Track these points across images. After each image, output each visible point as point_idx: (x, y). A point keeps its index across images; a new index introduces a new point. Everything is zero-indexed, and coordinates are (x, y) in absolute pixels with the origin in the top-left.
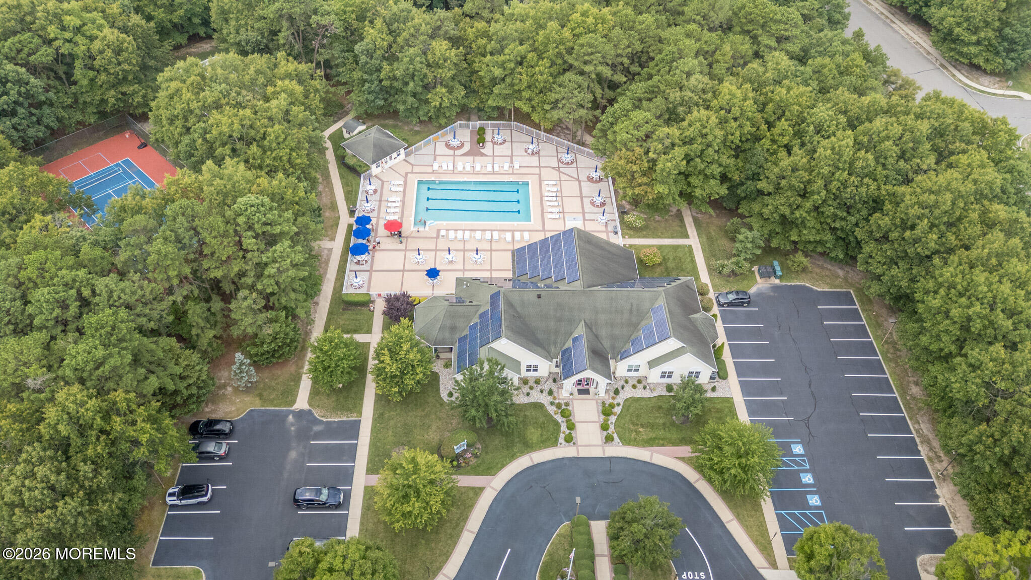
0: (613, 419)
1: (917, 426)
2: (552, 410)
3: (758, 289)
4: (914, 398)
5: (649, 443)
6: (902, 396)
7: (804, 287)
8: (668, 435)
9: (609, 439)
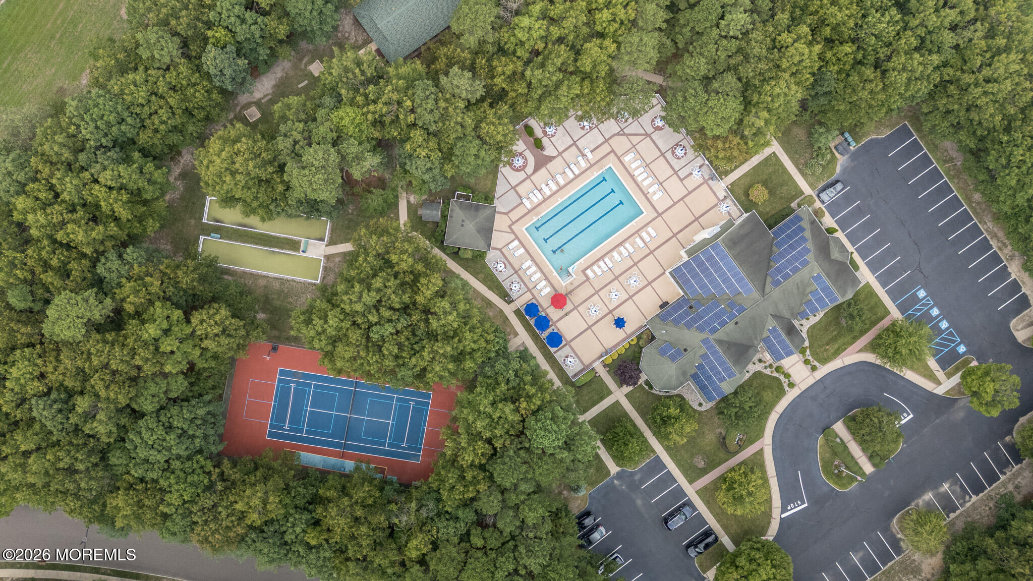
0: (808, 352)
1: (985, 227)
2: (768, 372)
3: (841, 165)
4: (978, 203)
5: (837, 353)
6: (969, 206)
7: (872, 140)
8: (846, 340)
9: (814, 369)
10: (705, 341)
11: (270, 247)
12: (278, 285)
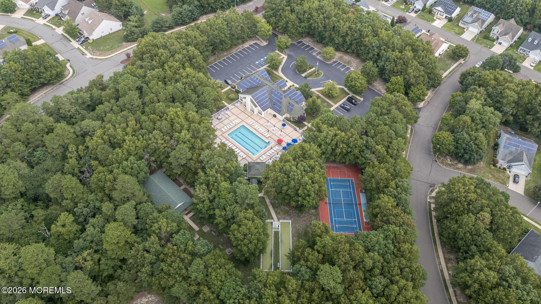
1: (234, 52)
5: (281, 77)
6: (228, 55)
8: (276, 75)
9: (286, 81)
10: (285, 97)
11: (279, 243)
12: (295, 238)
